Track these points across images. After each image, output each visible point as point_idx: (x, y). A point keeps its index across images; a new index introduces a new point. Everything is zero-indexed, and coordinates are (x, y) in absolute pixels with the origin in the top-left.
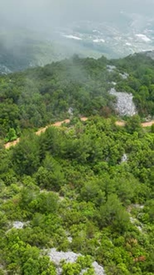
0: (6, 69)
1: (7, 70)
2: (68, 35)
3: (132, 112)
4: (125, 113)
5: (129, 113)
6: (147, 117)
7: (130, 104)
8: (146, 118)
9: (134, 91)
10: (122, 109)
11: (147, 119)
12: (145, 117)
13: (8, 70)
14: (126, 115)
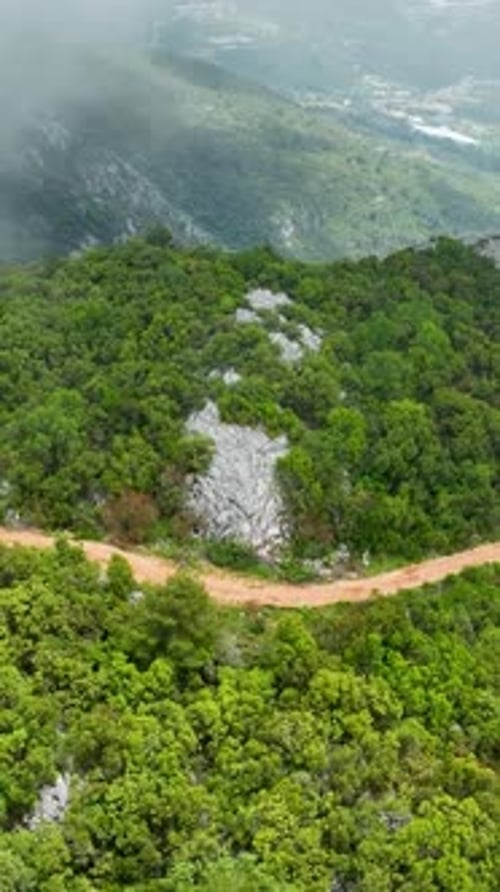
0: (188, 229)
1: (192, 230)
2: (436, 125)
3: (263, 525)
4: (227, 527)
5: (246, 527)
6: (325, 559)
7: (262, 488)
8: (318, 564)
9: (299, 425)
10: (220, 505)
11: (326, 565)
12: (313, 558)
13: (197, 231)
14: (233, 536)
